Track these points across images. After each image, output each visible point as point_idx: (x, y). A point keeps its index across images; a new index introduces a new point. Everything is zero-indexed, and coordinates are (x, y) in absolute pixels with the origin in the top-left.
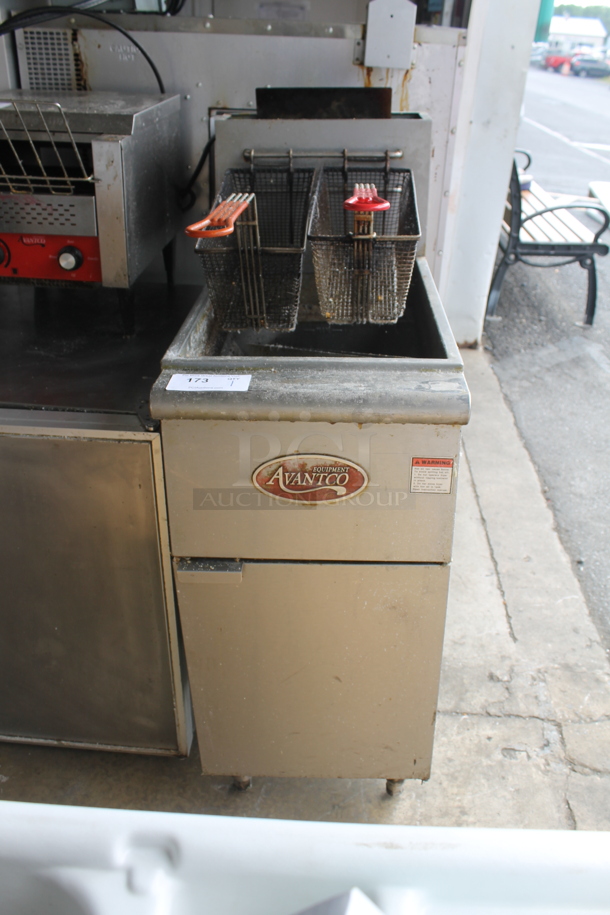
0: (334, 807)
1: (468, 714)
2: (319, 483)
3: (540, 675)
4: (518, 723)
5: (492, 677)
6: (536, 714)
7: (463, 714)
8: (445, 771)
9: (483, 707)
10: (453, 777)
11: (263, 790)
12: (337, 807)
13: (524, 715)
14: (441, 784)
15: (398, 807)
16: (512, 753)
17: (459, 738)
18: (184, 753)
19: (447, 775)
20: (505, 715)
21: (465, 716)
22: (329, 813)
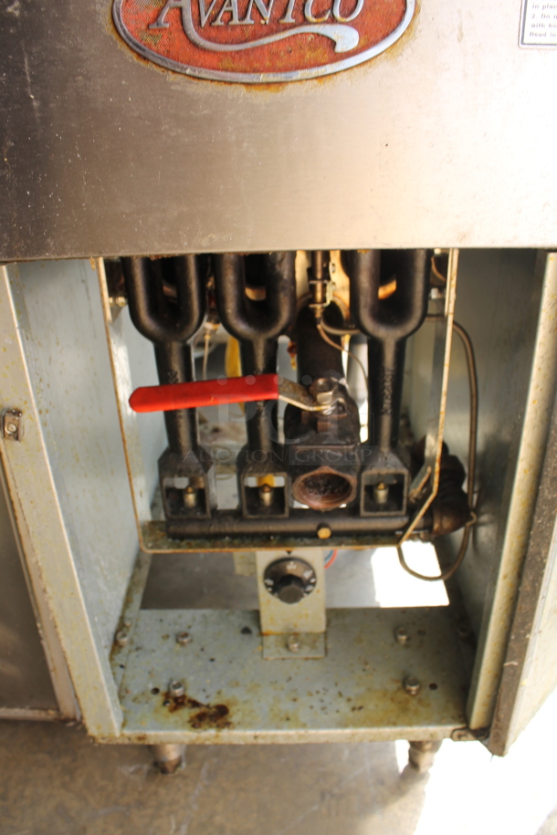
2: (289, 19)
11: (204, 771)
12: (328, 797)
18: (71, 716)
22: (315, 808)
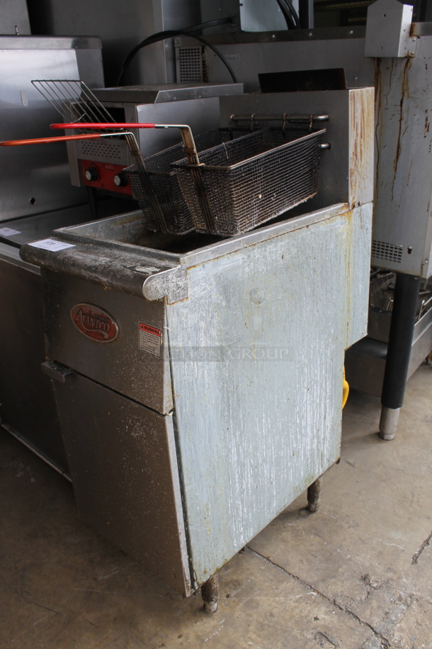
0: (168, 594)
1: (318, 593)
3: (409, 599)
4: (352, 622)
5: (365, 578)
6: (374, 625)
7: (314, 591)
8: (261, 620)
9: (336, 595)
10: (261, 627)
13: (362, 620)
14: (249, 625)
15: (205, 620)
16: (324, 640)
17: (294, 605)
19: (259, 623)
20: (347, 611)
21: (315, 594)
